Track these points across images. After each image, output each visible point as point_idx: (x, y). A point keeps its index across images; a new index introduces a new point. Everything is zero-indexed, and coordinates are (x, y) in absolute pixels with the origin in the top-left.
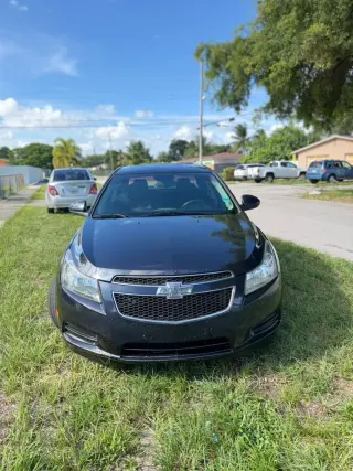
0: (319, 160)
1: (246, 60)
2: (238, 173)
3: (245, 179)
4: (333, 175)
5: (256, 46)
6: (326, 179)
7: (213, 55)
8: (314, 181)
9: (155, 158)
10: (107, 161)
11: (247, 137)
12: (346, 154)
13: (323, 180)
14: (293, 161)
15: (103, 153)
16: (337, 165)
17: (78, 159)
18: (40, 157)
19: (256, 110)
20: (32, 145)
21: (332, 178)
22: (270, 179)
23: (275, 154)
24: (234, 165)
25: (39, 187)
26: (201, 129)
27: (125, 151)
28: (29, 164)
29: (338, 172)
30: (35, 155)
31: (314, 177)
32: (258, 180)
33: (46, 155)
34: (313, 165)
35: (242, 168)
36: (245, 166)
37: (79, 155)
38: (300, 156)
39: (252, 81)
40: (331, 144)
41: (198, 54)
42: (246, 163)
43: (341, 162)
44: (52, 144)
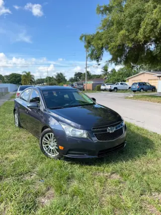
0: (136, 82)
1: (99, 41)
2: (102, 87)
3: (105, 90)
4: (143, 89)
5: (103, 36)
6: (139, 90)
7: (87, 39)
8: (134, 91)
9: (68, 80)
10: (46, 81)
11: (108, 71)
12: (149, 80)
13: (138, 91)
14: (126, 83)
15: (45, 78)
16: (144, 85)
17: (33, 80)
18: (16, 79)
19: (106, 61)
20: (13, 74)
21: (142, 90)
22: (116, 90)
23: (119, 79)
24: (101, 84)
25: (14, 93)
26: (86, 68)
27: (54, 77)
28: (11, 83)
29: (145, 87)
30: (14, 78)
31: (134, 90)
32: (111, 90)
33: (19, 78)
34: (133, 84)
35: (104, 85)
36: (106, 84)
37: (33, 79)
38: (129, 80)
39: (104, 49)
40: (142, 75)
41: (81, 39)
42: (106, 83)
43: (146, 83)
44: (21, 74)
